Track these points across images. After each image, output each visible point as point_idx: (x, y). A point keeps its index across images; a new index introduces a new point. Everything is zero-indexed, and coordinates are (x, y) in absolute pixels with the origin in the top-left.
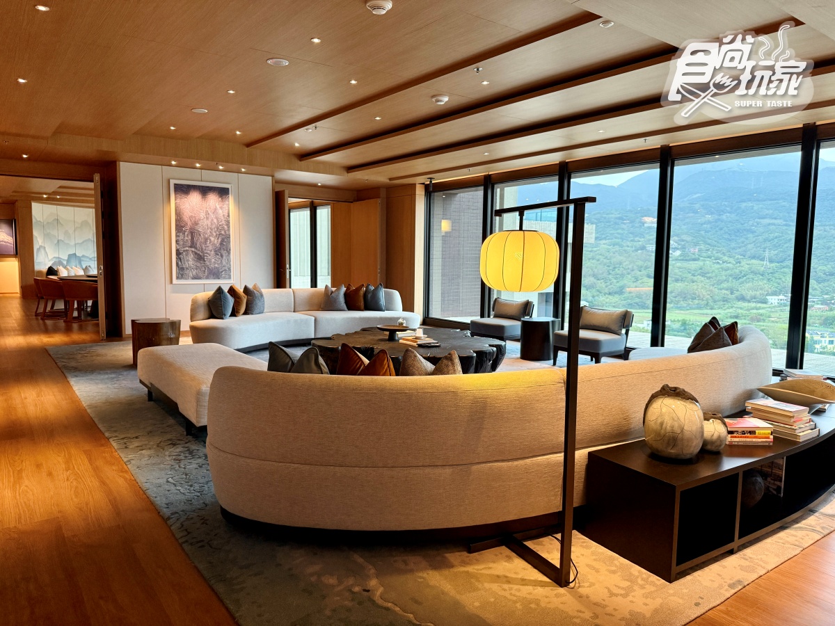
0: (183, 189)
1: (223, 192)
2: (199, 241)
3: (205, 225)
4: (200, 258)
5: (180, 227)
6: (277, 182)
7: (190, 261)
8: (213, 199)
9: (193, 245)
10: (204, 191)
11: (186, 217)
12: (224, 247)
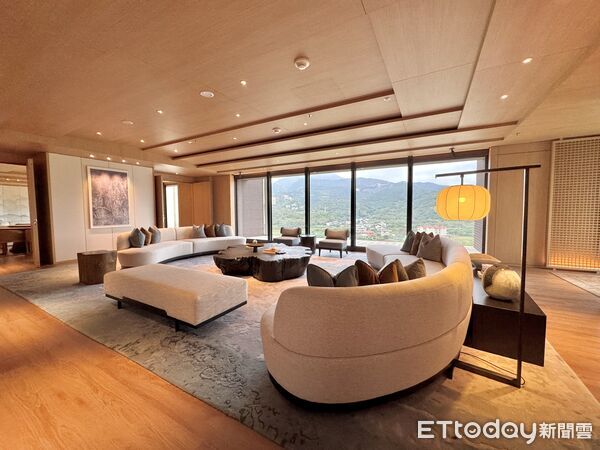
0: (96, 172)
1: (123, 175)
2: (108, 202)
3: (111, 194)
4: (109, 212)
5: (95, 195)
6: (154, 172)
7: (102, 214)
8: (117, 179)
9: (104, 205)
10: (111, 174)
11: (99, 189)
12: (124, 205)
